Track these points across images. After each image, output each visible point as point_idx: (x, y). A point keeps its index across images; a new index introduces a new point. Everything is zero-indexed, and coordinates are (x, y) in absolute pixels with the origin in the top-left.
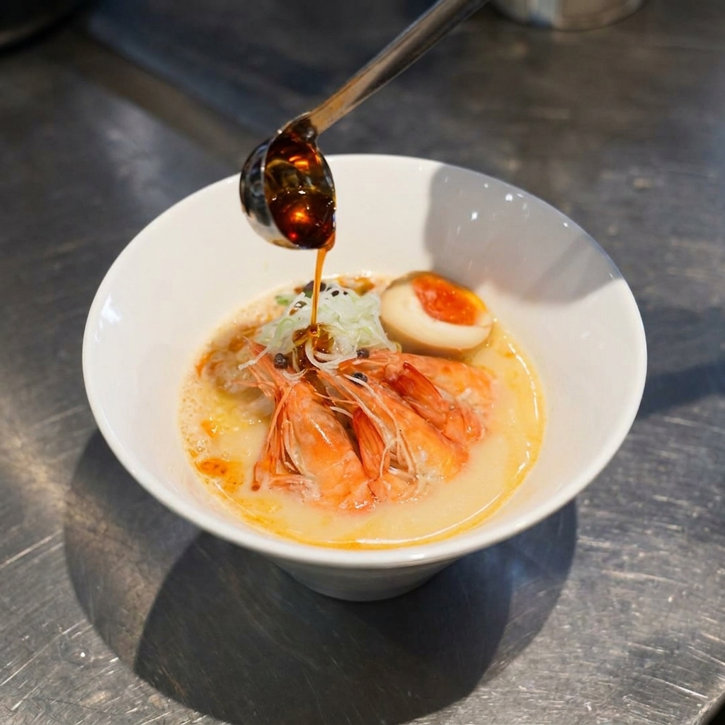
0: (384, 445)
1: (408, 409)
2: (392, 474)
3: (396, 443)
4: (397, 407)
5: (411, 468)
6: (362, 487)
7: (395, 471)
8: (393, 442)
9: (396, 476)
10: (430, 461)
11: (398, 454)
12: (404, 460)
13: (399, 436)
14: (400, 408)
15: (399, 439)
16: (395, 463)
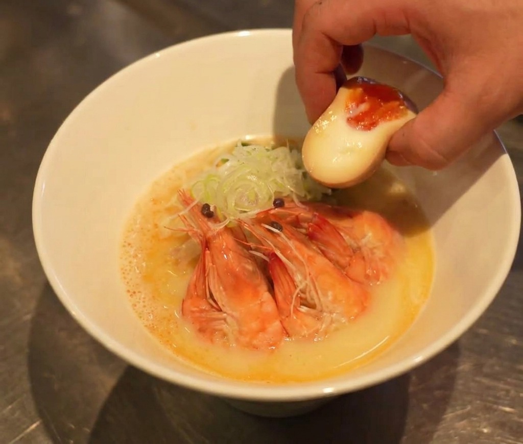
0: (296, 287)
1: (318, 253)
2: (302, 312)
3: (307, 285)
4: (308, 252)
5: (318, 307)
6: (276, 325)
7: (304, 309)
8: (304, 284)
9: (304, 313)
10: (335, 300)
11: (307, 294)
12: (312, 299)
13: (308, 278)
14: (311, 253)
15: (308, 281)
16: (304, 302)
